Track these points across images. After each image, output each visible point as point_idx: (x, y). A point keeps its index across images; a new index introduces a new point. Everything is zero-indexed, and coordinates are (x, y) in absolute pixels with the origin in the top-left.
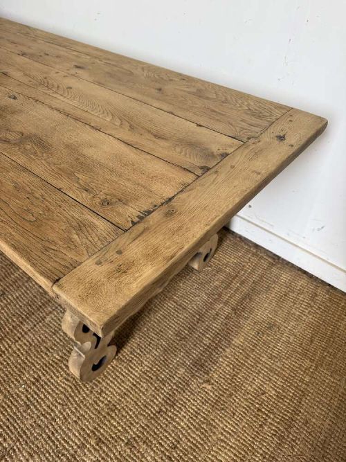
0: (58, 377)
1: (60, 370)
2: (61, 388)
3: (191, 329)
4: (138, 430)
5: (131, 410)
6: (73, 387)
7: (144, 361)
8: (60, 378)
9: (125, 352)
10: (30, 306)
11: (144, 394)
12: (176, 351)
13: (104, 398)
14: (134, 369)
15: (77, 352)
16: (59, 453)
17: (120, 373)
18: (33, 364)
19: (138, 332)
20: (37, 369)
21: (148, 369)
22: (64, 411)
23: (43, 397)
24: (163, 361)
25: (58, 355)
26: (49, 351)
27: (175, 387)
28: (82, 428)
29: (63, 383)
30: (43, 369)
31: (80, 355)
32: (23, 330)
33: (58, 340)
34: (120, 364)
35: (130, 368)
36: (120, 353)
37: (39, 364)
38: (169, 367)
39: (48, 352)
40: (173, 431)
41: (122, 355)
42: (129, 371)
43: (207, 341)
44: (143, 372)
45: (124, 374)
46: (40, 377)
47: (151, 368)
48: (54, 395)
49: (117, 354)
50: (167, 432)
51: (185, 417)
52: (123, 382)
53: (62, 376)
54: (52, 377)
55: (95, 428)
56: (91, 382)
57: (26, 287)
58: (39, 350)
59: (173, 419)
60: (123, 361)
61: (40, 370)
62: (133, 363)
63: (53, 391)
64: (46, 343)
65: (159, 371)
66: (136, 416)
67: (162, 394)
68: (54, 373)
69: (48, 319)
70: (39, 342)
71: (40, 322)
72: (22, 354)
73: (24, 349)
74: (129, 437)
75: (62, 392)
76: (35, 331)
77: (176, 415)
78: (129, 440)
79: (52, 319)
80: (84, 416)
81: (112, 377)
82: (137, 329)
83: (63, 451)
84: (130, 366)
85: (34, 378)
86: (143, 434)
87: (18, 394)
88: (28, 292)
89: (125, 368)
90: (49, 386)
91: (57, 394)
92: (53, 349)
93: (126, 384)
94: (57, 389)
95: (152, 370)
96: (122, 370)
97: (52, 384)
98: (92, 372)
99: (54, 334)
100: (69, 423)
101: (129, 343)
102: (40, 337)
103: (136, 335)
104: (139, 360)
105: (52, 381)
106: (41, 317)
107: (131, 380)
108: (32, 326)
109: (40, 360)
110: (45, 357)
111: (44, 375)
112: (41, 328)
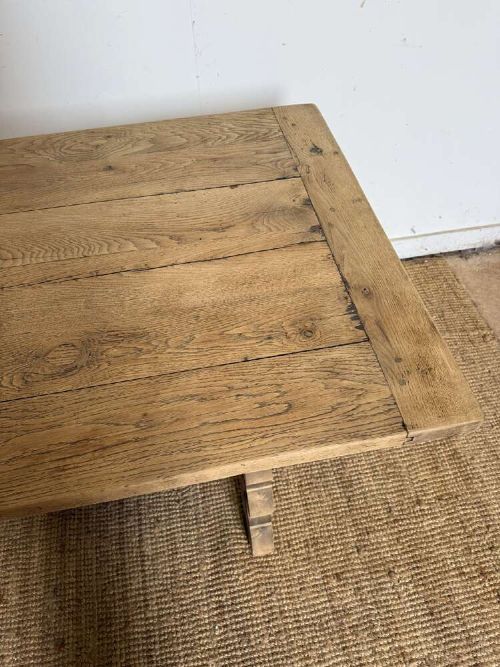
0: (237, 580)
1: (231, 573)
2: (252, 585)
4: (352, 532)
5: (328, 525)
6: (260, 570)
8: (241, 578)
10: (108, 561)
11: (321, 502)
13: (297, 544)
14: (289, 494)
16: (322, 625)
18: (195, 602)
20: (206, 599)
21: (299, 480)
22: (281, 594)
23: (248, 611)
25: (207, 564)
26: (194, 572)
27: (335, 469)
28: (313, 586)
29: (248, 577)
30: (212, 592)
31: (263, 528)
32: (138, 590)
33: (188, 554)
35: (284, 497)
37: (202, 594)
39: (194, 575)
40: (376, 501)
42: (287, 499)
44: (299, 487)
45: (287, 507)
46: (220, 601)
47: (300, 477)
48: (254, 596)
50: (371, 506)
51: (369, 481)
52: (294, 513)
53: (238, 575)
54: (231, 588)
55: (322, 573)
58: (182, 584)
59: (364, 493)
62: (281, 490)
63: (248, 595)
64: (180, 570)
66: (338, 524)
67: (333, 485)
69: (147, 549)
70: (171, 578)
71: (143, 561)
72: (170, 608)
73: (166, 603)
74: (353, 545)
75: (257, 586)
76: (150, 575)
77: (362, 487)
78: (356, 547)
79: (152, 544)
80: (302, 577)
81: (281, 521)
83: (323, 620)
84: (282, 495)
85: (216, 609)
86: (359, 529)
87: (221, 640)
89: (280, 501)
90: (239, 597)
91: (255, 592)
93: (298, 512)
94: (250, 588)
95: (303, 477)
96: (281, 506)
97: (239, 591)
99: (176, 554)
100: (298, 597)
102: (166, 573)
104: (283, 481)
105: (236, 589)
106: (137, 557)
107: (297, 504)
108: (140, 575)
109: (198, 590)
110: (198, 581)
111: (221, 595)
112: (152, 565)
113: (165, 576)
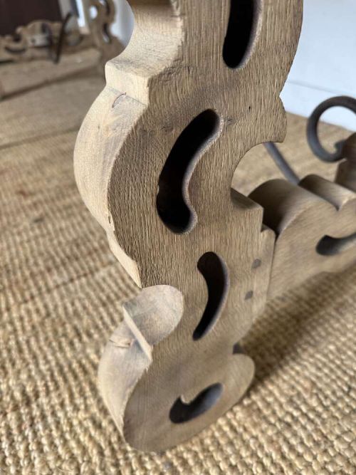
0: (76, 409)
1: (88, 393)
2: (73, 444)
6: (107, 452)
7: (332, 438)
8: (81, 415)
9: (271, 393)
10: (78, 246)
15: (131, 335)
17: (254, 454)
18: (35, 357)
19: (311, 350)
20: (40, 372)
23: (21, 454)
26: (80, 340)
29: (86, 430)
30: (52, 376)
31: (137, 344)
32: (46, 284)
33: (107, 320)
34: (255, 425)
35: (285, 449)
36: (257, 391)
37: (47, 362)
39: (76, 341)
41: (263, 400)
42: (283, 457)
45: (267, 462)
46: (37, 396)
48: (51, 458)
49: (248, 394)
53: (87, 409)
54: (62, 405)
56: (162, 454)
58: (60, 330)
60: (265, 418)
61: (43, 378)
62: (295, 434)
63: (52, 444)
64: (80, 318)
68: (72, 396)
69: (103, 273)
70: (67, 313)
71: (85, 275)
72: (23, 328)
73: (31, 320)
75: (73, 457)
76: (67, 290)
79: (110, 275)
81: (227, 459)
82: (308, 343)
84: (286, 440)
85: (24, 393)
89: (271, 441)
90: (46, 426)
91: (59, 458)
92: (90, 335)
94: (65, 442)
96: (261, 446)
97: (58, 423)
98: (168, 423)
99: (104, 305)
101: (285, 372)
102: (73, 304)
103: (305, 356)
104: (317, 430)
105: (60, 414)
106: (89, 268)
108: (66, 280)
109: (54, 354)
110: (67, 349)
111: (48, 393)
112: (82, 287)
113: (69, 305)
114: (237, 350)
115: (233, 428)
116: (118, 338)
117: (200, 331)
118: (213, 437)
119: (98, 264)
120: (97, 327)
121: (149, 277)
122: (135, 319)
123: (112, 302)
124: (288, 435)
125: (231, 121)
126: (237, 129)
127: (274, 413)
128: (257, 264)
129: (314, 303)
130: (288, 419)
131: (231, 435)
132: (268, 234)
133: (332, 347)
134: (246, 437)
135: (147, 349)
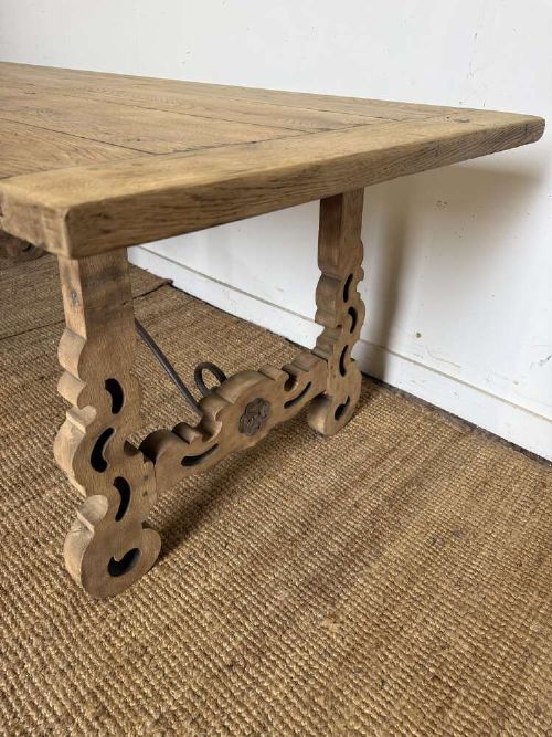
0: (44, 588)
1: (52, 578)
2: (45, 609)
3: (306, 527)
4: (183, 697)
5: (174, 658)
6: (70, 608)
7: (211, 573)
8: (49, 591)
9: (178, 555)
10: (22, 473)
11: (204, 630)
12: (273, 561)
13: (125, 632)
14: (191, 586)
15: (82, 523)
16: (17, 728)
17: (163, 590)
19: (207, 525)
20: (11, 573)
21: (219, 588)
22: (44, 649)
24: (249, 576)
26: (39, 546)
27: (266, 623)
28: (72, 685)
29: (53, 599)
30: (21, 573)
31: (85, 527)
33: (58, 529)
34: (165, 575)
35: (183, 584)
37: (15, 565)
38: (259, 587)
39: (35, 547)
40: (255, 706)
41: (172, 560)
42: (181, 588)
43: (335, 549)
44: (208, 593)
45: (171, 593)
46: (12, 588)
47: (223, 587)
48: (31, 619)
49: (161, 558)
50: (241, 705)
51: (281, 680)
52: (167, 606)
53: (52, 587)
54: (33, 588)
55: (98, 687)
56: (105, 600)
57: (22, 446)
58: (21, 542)
59: (257, 683)
60: (172, 570)
61: (14, 576)
62: (190, 575)
63: (30, 612)
64: (36, 532)
65: (238, 591)
66: (183, 670)
67: (240, 633)
68: (39, 582)
69: (49, 494)
70: (23, 530)
71: (34, 498)
74: (163, 710)
75: (46, 616)
76: (20, 511)
77: (265, 676)
78: (162, 716)
79: (56, 495)
80: (80, 663)
81: (147, 596)
82: (206, 521)
83: (26, 726)
84: (184, 579)
86: (193, 705)
88: (24, 453)
89: (174, 582)
90: (23, 603)
91: (37, 618)
92: (45, 542)
93: (171, 610)
94: (40, 609)
95: (225, 590)
96: (168, 585)
97: (32, 600)
98: (108, 575)
99: (54, 519)
100: (49, 673)
101: (188, 542)
103: (202, 529)
104: (203, 570)
105: (33, 595)
106: (36, 491)
107: (182, 603)
108: (18, 504)
109: (19, 559)
110: (30, 554)
111: (20, 584)
112: (32, 507)
113: (24, 523)
114: (145, 525)
115: (151, 580)
116: (75, 528)
117: (119, 516)
118: (139, 586)
119: (44, 487)
120: (51, 535)
121: (90, 492)
122: (84, 515)
123: (61, 516)
124: (185, 576)
125: (119, 428)
126: (122, 430)
127: (178, 566)
128: (146, 478)
129: (214, 493)
130: (187, 568)
131: (150, 583)
132: (148, 464)
133: (221, 521)
134: (160, 582)
135: (91, 527)
